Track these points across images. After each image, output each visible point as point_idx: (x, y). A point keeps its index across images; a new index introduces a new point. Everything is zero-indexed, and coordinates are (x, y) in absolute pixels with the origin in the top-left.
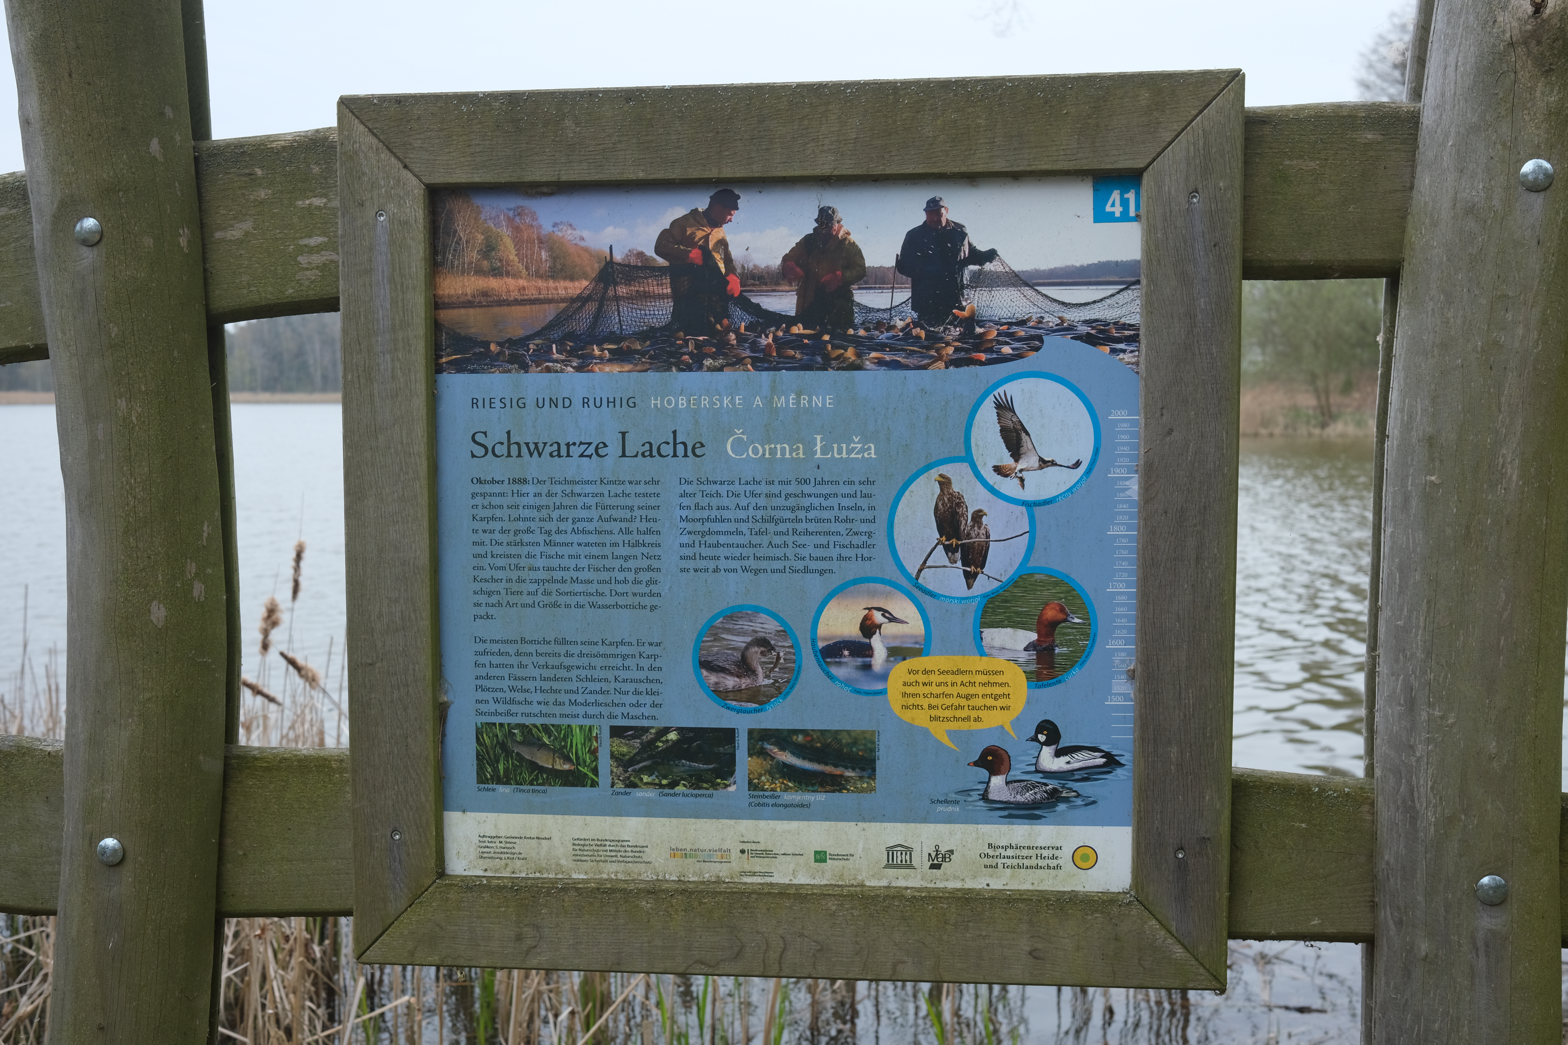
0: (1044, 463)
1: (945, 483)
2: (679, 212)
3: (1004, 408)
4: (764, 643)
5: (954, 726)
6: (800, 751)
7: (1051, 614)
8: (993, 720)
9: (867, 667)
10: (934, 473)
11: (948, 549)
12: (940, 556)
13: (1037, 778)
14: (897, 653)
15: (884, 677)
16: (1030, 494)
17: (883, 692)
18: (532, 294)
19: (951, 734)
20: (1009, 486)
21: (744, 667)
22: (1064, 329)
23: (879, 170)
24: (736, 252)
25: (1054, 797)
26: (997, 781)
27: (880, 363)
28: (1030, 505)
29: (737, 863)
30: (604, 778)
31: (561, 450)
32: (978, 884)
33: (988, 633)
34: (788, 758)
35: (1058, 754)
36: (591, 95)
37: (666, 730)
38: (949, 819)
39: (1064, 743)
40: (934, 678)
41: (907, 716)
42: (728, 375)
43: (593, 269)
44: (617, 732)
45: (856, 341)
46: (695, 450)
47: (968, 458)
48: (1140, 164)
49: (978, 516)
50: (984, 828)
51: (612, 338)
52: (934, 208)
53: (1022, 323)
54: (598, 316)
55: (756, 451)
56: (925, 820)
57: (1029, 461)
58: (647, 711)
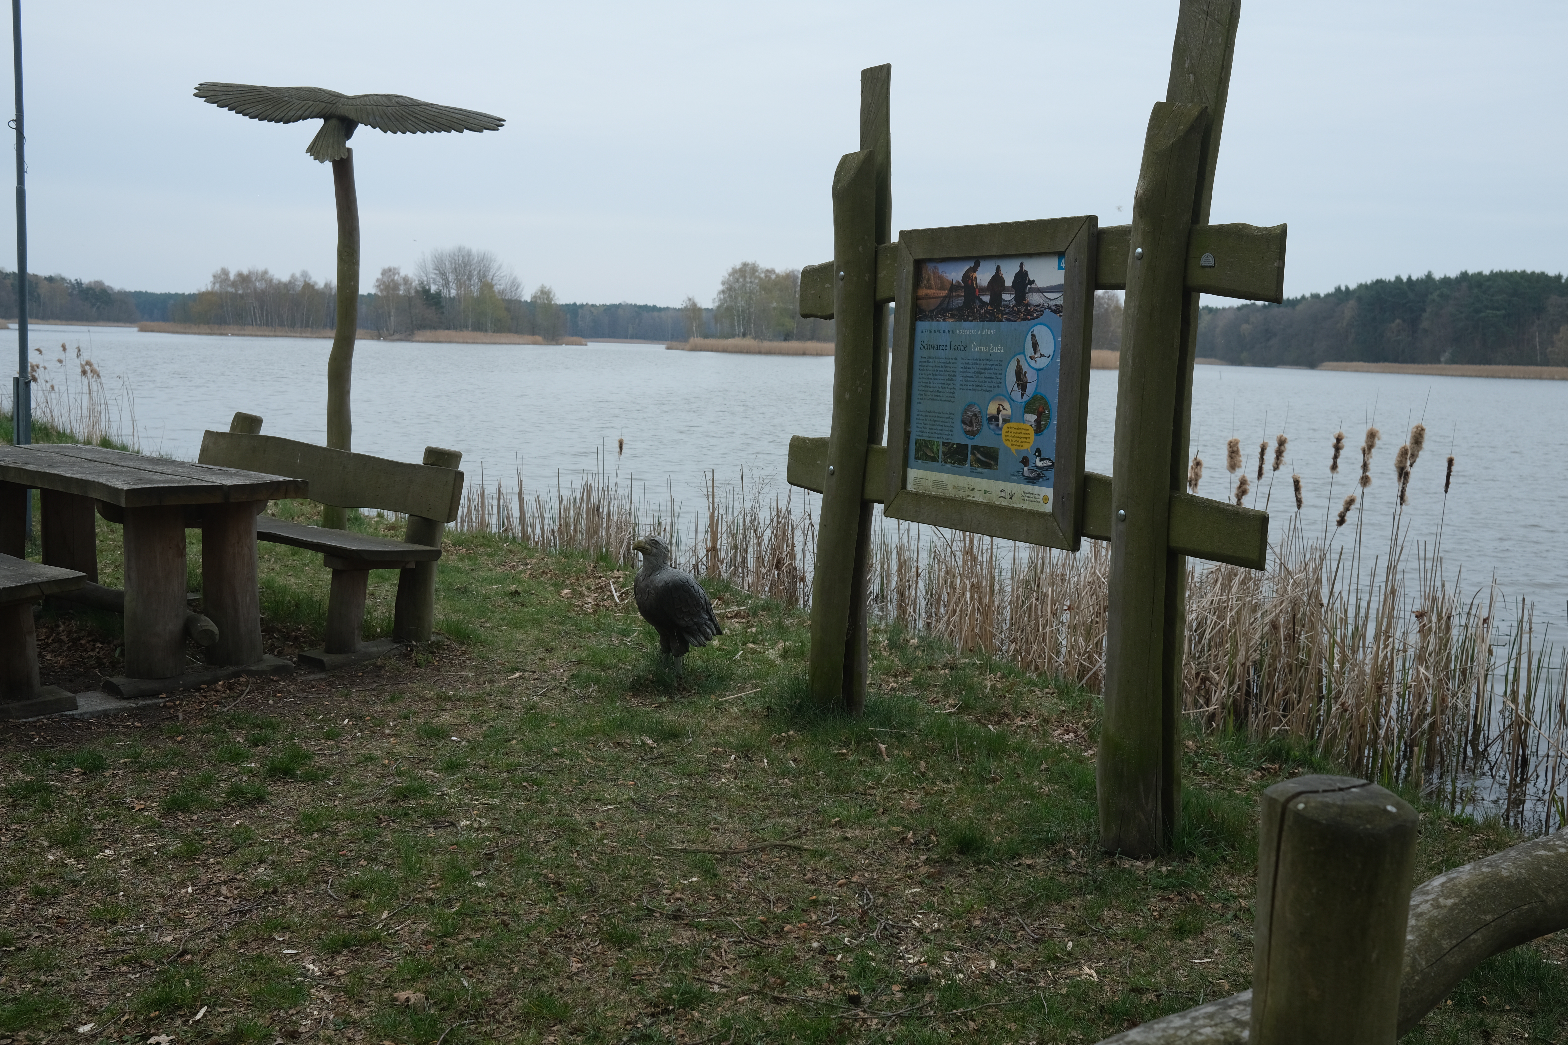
0: (1042, 356)
1: (1018, 361)
2: (967, 268)
3: (1033, 336)
4: (975, 415)
5: (1017, 448)
6: (982, 454)
7: (1041, 409)
8: (1026, 446)
9: (998, 425)
10: (1016, 358)
11: (1018, 385)
12: (1016, 388)
13: (1035, 469)
14: (1005, 421)
15: (1001, 429)
16: (1037, 366)
17: (1000, 435)
18: (936, 295)
19: (1016, 450)
20: (1032, 363)
21: (971, 425)
22: (1049, 308)
23: (1006, 253)
24: (978, 281)
25: (1039, 476)
26: (1026, 468)
27: (1006, 319)
28: (1038, 370)
29: (967, 492)
30: (940, 460)
31: (937, 347)
32: (1019, 506)
33: (1026, 415)
34: (979, 456)
35: (1041, 460)
36: (948, 229)
37: (953, 444)
38: (1014, 482)
39: (1043, 456)
40: (1013, 430)
41: (1006, 443)
42: (974, 323)
43: (949, 286)
44: (944, 443)
45: (1002, 312)
46: (965, 348)
47: (1024, 353)
48: (1063, 250)
49: (1025, 373)
50: (1023, 486)
51: (951, 310)
52: (1021, 265)
53: (1039, 306)
54: (949, 303)
55: (978, 349)
56: (1008, 481)
57: (1038, 355)
58: (950, 437)
